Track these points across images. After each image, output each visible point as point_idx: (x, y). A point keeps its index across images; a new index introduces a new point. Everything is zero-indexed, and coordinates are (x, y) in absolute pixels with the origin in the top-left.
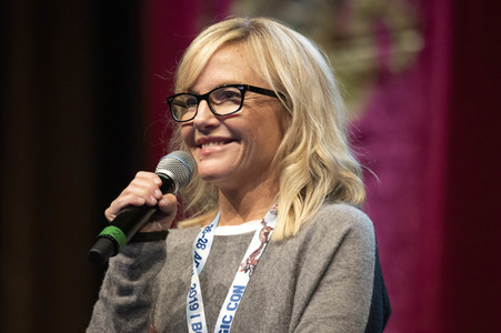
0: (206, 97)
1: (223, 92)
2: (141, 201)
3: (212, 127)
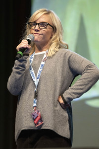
0: (38, 24)
1: (42, 24)
2: (25, 47)
3: (38, 31)
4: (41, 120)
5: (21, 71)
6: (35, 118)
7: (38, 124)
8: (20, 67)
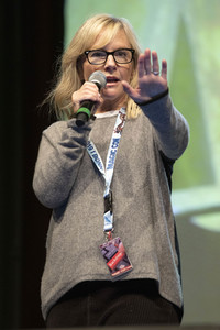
4: (125, 260)
5: (77, 151)
6: (109, 255)
7: (117, 270)
8: (77, 144)
